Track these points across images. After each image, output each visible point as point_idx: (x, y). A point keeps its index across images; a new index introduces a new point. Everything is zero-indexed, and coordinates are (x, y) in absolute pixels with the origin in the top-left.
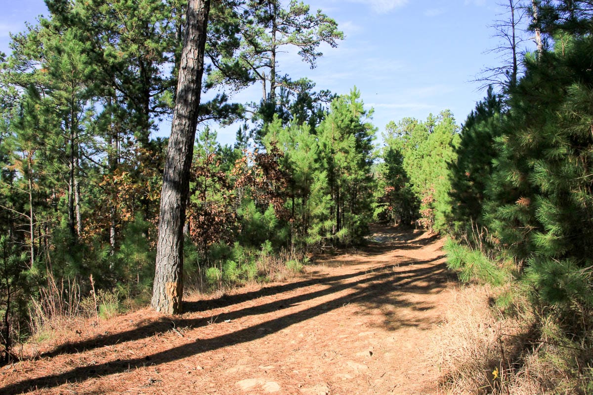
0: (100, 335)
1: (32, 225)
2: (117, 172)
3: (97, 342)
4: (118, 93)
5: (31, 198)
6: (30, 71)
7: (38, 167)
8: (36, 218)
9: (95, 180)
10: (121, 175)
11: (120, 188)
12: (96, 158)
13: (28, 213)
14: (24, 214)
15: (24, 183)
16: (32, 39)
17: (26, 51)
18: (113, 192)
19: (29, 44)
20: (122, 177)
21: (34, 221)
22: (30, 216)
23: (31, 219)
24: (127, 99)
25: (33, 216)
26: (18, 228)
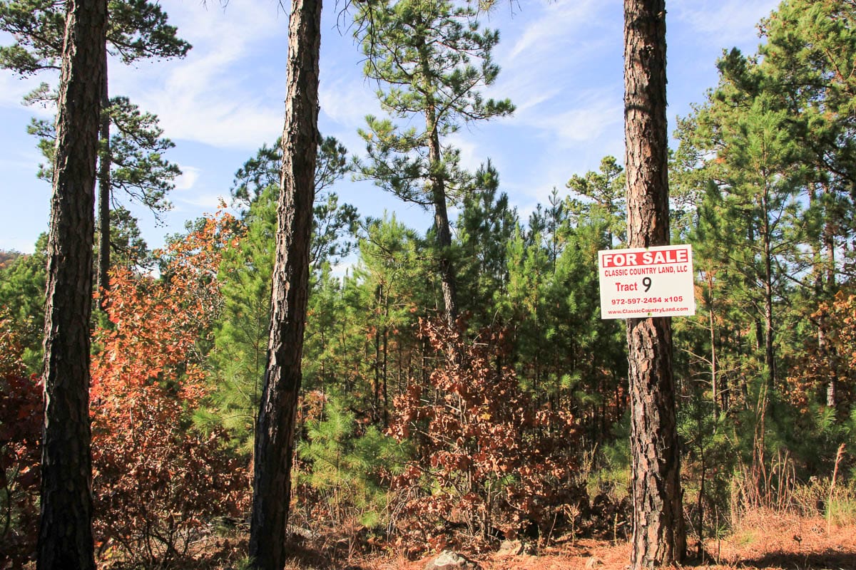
0: (831, 550)
1: (713, 373)
2: (839, 296)
3: (827, 560)
4: (832, 176)
5: (712, 336)
6: (700, 164)
7: (723, 292)
8: (720, 364)
9: (803, 308)
10: (847, 300)
11: (846, 321)
12: (800, 276)
13: (709, 357)
14: (703, 358)
15: (703, 315)
16: (703, 122)
17: (696, 139)
18: (836, 326)
19: (699, 129)
20: (849, 303)
21: (717, 368)
22: (711, 361)
23: (712, 367)
24: (848, 184)
25: (716, 361)
26: (695, 377)
